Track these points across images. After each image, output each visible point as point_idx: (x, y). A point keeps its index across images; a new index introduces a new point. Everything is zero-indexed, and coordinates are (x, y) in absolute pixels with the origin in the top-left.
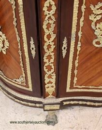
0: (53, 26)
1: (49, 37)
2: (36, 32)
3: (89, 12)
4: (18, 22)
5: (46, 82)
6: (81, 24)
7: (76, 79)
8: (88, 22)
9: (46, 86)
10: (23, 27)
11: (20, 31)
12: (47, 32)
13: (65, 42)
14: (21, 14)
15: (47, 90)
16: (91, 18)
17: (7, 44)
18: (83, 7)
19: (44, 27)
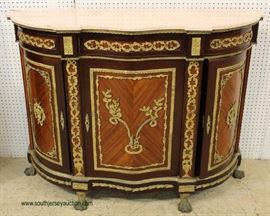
0: (77, 104)
1: (74, 112)
2: (65, 108)
3: (102, 96)
4: (53, 99)
5: (74, 155)
6: (98, 104)
7: (101, 155)
8: (103, 104)
9: (75, 160)
10: (56, 103)
11: (53, 106)
12: (73, 109)
13: (87, 117)
14: (55, 94)
15: (76, 165)
16: (105, 100)
17: (44, 116)
18: (97, 92)
19: (71, 104)
